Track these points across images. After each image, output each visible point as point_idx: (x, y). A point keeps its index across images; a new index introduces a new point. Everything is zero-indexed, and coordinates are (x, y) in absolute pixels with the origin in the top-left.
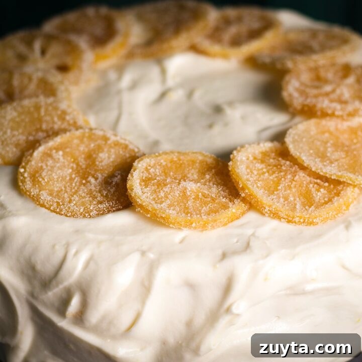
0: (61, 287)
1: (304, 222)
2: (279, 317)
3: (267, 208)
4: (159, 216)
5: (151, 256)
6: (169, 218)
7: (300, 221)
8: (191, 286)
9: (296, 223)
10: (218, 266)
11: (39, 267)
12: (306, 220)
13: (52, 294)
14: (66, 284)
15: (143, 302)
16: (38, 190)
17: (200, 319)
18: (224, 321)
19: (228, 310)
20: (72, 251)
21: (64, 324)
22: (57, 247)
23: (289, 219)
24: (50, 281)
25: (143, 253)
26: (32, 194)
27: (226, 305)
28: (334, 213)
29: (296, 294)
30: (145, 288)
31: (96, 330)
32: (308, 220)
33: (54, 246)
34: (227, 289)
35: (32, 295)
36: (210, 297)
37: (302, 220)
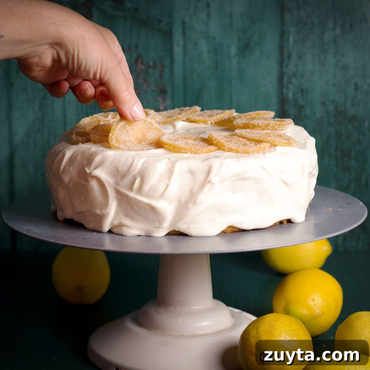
0: (131, 175)
1: (244, 152)
2: (233, 193)
3: (226, 147)
4: (176, 147)
5: (173, 159)
6: (181, 147)
7: (242, 151)
8: (192, 172)
9: (240, 152)
10: (204, 162)
11: (120, 169)
12: (245, 151)
13: (126, 181)
14: (133, 173)
15: (170, 179)
16: (119, 145)
17: (196, 188)
18: (208, 187)
19: (209, 182)
20: (136, 159)
21: (132, 194)
22: (129, 159)
23: (237, 150)
24: (126, 174)
25: (169, 159)
26: (116, 146)
27: (208, 180)
28: (258, 149)
29: (241, 179)
30: (171, 172)
31: (147, 196)
32: (246, 151)
33: (127, 159)
34: (209, 172)
35: (117, 184)
36: (201, 177)
37: (243, 151)
